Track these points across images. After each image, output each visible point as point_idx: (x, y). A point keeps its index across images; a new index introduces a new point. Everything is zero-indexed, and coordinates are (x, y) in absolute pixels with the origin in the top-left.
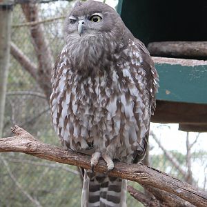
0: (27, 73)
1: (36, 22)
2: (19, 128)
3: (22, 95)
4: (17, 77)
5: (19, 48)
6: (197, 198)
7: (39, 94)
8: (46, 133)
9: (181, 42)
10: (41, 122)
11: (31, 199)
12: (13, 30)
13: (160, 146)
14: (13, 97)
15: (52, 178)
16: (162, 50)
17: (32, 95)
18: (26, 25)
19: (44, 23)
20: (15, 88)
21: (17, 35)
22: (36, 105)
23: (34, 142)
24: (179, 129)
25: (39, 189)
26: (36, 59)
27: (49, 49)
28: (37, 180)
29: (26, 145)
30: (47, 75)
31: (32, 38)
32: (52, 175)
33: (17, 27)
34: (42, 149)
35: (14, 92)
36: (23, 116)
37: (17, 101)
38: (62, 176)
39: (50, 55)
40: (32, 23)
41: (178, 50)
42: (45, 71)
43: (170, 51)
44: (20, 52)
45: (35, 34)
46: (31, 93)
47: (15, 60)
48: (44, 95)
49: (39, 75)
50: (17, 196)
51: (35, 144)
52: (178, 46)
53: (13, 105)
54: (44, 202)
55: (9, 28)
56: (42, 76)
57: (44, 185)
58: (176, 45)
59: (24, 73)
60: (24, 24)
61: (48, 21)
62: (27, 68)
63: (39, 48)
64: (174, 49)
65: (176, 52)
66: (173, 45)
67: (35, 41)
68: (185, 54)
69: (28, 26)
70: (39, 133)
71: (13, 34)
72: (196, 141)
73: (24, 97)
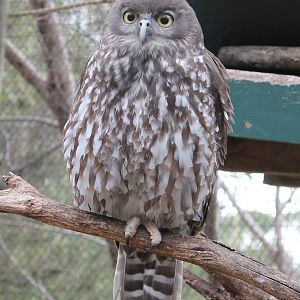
0: (30, 87)
1: (46, 9)
2: (16, 177)
3: (22, 121)
4: (16, 93)
5: (20, 48)
6: (289, 292)
7: (49, 120)
8: (59, 182)
9: (270, 48)
10: (51, 164)
11: (33, 282)
12: (11, 20)
13: (234, 205)
14: (9, 124)
15: (66, 250)
16: (241, 59)
17: (38, 122)
18: (30, 14)
19: (58, 11)
20: (11, 110)
21: (16, 28)
22: (44, 136)
23: (38, 199)
24: (265, 182)
25: (46, 267)
26: (45, 66)
27: (65, 51)
28: (43, 252)
29: (26, 203)
30: (61, 92)
31: (39, 34)
32: (67, 246)
33: (17, 16)
34: (50, 211)
35: (10, 117)
36: (24, 154)
37: (14, 130)
38: (81, 248)
39: (66, 62)
40: (40, 10)
41: (267, 59)
42: (58, 86)
43: (254, 60)
44: (21, 55)
45: (44, 28)
46: (37, 118)
47: (11, 67)
48: (56, 123)
49: (50, 91)
50: (12, 277)
51: (40, 202)
52: (266, 54)
53: (7, 136)
54: (53, 287)
55: (5, 18)
56: (54, 93)
57: (53, 260)
58: (264, 52)
59: (27, 88)
60: (27, 12)
61: (66, 8)
62: (31, 79)
63: (50, 49)
64: (259, 58)
65: (263, 63)
66: (258, 51)
67: (45, 39)
68: (278, 66)
69: (34, 15)
70: (47, 182)
71: (9, 27)
72: (289, 201)
73: (25, 124)
